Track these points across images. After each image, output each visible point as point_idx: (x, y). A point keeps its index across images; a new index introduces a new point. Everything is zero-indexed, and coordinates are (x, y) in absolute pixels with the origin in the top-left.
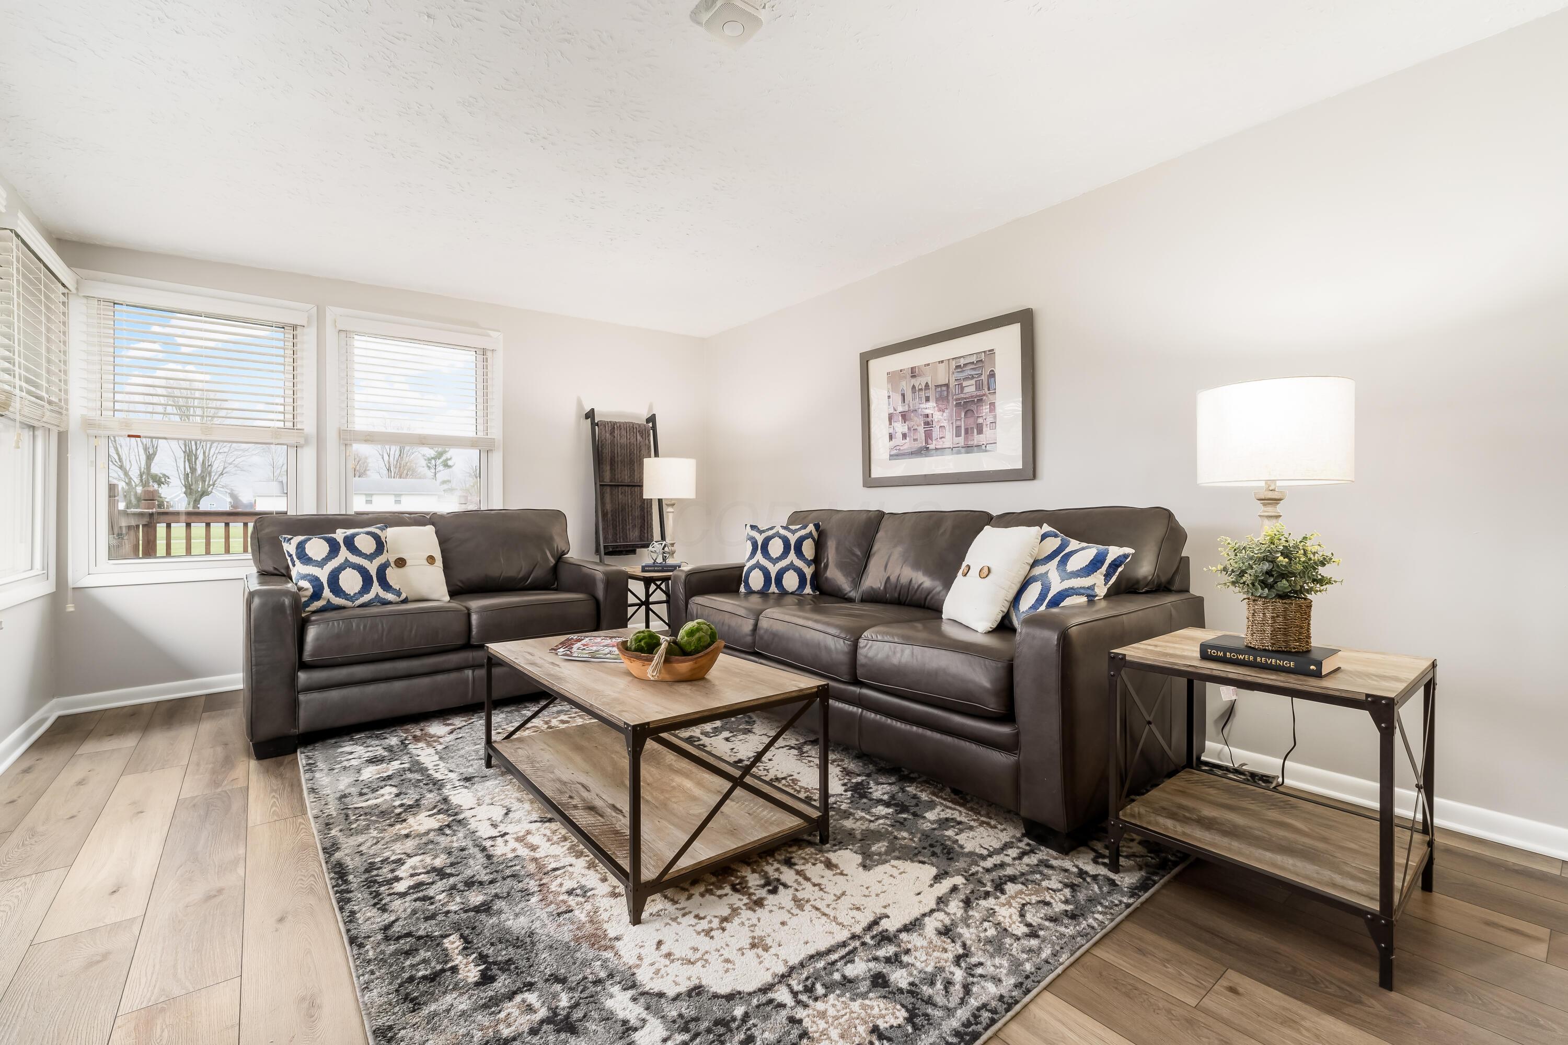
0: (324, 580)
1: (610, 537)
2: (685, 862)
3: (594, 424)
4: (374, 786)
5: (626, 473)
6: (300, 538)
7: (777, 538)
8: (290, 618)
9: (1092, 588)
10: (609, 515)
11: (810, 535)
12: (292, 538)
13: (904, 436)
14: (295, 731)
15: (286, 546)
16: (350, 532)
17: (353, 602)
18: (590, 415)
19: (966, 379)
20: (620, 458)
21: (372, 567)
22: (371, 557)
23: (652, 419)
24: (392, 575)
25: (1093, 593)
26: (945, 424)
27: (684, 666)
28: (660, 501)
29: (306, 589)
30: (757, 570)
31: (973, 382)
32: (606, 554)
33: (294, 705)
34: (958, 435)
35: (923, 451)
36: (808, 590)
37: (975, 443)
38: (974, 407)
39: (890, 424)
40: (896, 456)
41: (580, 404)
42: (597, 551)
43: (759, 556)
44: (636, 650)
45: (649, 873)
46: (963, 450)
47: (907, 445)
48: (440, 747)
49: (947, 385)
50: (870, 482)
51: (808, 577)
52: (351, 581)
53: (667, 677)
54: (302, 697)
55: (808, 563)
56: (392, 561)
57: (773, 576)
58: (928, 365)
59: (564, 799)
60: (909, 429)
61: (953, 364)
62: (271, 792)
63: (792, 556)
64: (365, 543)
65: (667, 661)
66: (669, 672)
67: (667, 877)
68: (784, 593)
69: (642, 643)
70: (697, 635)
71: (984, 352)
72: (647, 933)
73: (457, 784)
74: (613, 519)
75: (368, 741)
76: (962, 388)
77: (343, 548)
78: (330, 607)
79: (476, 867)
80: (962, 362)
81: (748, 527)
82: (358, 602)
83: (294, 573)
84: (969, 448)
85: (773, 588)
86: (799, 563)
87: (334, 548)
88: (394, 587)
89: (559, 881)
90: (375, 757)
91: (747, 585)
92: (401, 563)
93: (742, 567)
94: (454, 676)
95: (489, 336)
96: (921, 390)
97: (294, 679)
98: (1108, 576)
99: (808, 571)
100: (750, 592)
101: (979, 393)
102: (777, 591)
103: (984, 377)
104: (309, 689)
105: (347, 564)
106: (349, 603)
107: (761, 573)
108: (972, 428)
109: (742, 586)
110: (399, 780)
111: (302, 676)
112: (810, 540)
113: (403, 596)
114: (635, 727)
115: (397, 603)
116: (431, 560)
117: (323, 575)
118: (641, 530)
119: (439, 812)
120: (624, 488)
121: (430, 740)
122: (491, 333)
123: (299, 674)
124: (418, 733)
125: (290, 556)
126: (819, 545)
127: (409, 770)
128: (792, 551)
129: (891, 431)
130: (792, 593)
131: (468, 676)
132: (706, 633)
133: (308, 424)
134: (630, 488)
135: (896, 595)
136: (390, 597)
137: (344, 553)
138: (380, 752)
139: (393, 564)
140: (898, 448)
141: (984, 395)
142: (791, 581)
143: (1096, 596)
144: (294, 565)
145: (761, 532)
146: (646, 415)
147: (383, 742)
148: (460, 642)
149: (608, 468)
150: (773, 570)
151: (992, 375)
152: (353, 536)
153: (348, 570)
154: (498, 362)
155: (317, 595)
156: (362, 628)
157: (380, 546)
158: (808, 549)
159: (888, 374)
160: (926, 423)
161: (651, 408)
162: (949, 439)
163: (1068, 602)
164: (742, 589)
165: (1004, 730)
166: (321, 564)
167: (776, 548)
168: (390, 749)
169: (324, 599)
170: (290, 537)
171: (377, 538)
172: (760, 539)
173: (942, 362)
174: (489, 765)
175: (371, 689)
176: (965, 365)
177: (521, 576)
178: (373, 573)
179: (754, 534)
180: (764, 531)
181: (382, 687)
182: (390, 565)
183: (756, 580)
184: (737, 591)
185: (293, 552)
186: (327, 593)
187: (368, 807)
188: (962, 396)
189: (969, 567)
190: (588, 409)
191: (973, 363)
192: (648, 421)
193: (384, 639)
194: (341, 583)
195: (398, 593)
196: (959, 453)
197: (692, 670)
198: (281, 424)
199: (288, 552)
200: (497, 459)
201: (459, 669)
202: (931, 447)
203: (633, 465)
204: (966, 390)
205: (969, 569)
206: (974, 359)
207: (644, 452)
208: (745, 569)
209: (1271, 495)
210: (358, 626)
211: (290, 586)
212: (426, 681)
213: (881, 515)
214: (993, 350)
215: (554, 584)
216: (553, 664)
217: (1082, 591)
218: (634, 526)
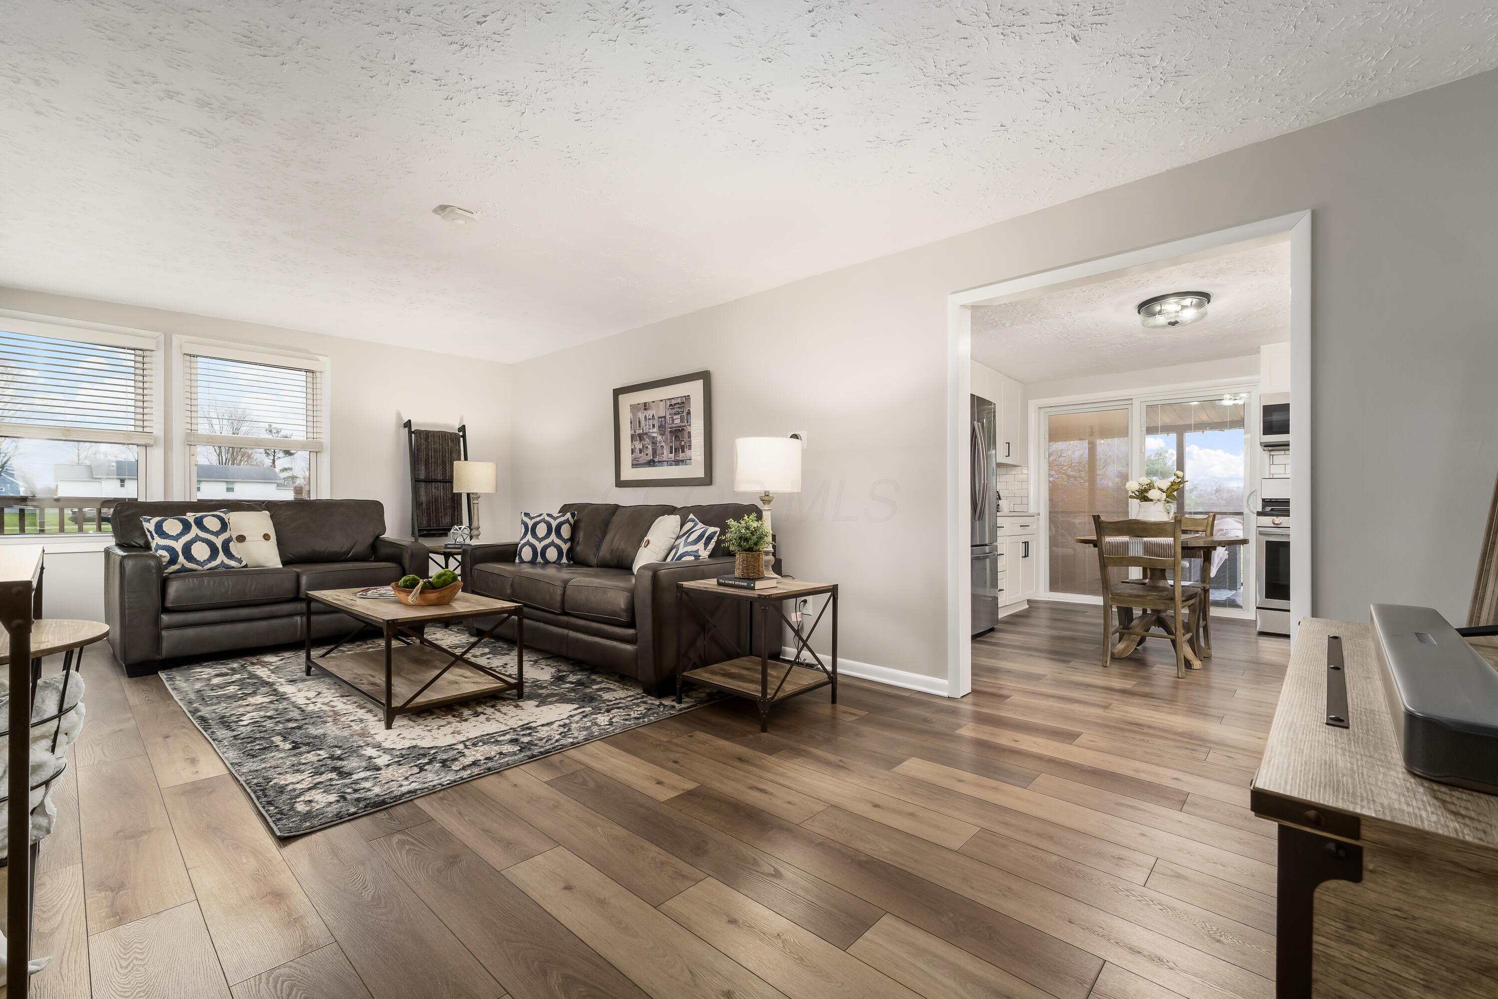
0: (179, 550)
1: (425, 522)
2: (420, 700)
3: (410, 432)
4: (221, 686)
5: (439, 471)
6: (158, 519)
7: (543, 523)
8: (155, 575)
9: (697, 551)
10: (424, 505)
11: (567, 521)
12: (151, 519)
13: (641, 451)
14: (158, 657)
15: (146, 525)
16: (199, 514)
17: (203, 567)
18: (408, 424)
19: (675, 414)
20: (433, 460)
21: (218, 542)
22: (217, 534)
23: (463, 429)
24: (234, 547)
25: (697, 554)
26: (663, 444)
27: (432, 596)
28: (468, 495)
29: (165, 557)
30: (527, 546)
31: (679, 416)
32: (421, 536)
33: (158, 639)
34: (671, 453)
35: (651, 463)
36: (564, 560)
37: (680, 458)
38: (679, 434)
39: (632, 442)
40: (634, 466)
41: (399, 416)
42: (413, 534)
43: (529, 536)
44: (403, 587)
45: (396, 703)
46: (674, 463)
47: (644, 458)
48: (272, 667)
49: (665, 417)
50: (620, 483)
51: (565, 552)
52: (201, 551)
53: (423, 603)
54: (164, 633)
55: (565, 541)
56: (234, 537)
57: (539, 551)
58: (654, 402)
59: (356, 681)
60: (643, 446)
61: (668, 403)
62: (142, 692)
63: (553, 536)
64: (212, 523)
65: (422, 592)
66: (424, 600)
67: (408, 706)
68: (547, 562)
69: (408, 583)
70: (443, 578)
71: (685, 396)
72: (393, 733)
73: (284, 683)
74: (427, 508)
75: (215, 666)
76: (673, 420)
77: (194, 527)
78: (184, 569)
79: (295, 714)
80: (673, 402)
81: (523, 513)
82: (207, 567)
83: (153, 545)
84: (677, 462)
85: (539, 559)
86: (558, 541)
87: (187, 527)
88: (236, 556)
89: (347, 717)
90: (221, 673)
91: (520, 557)
92: (241, 539)
93: (517, 545)
94: (285, 621)
95: (318, 360)
96: (649, 419)
97: (157, 620)
98: (706, 544)
99: (565, 547)
100: (522, 561)
101: (682, 424)
102: (542, 561)
103: (685, 414)
104: (169, 627)
105: (197, 539)
106: (199, 568)
107: (530, 549)
108: (679, 448)
109: (517, 558)
110: (241, 684)
111: (165, 618)
112: (567, 525)
113: (244, 563)
114: (388, 621)
115: (239, 568)
116: (266, 537)
117: (178, 546)
118: (452, 518)
119: (270, 695)
120: (437, 483)
121: (264, 665)
122: (319, 357)
123: (162, 616)
124: (255, 661)
125: (150, 532)
126: (574, 528)
127: (248, 678)
128: (553, 533)
129: (633, 447)
130: (554, 563)
131: (297, 621)
132: (449, 576)
133: (156, 427)
134: (442, 484)
135: (616, 562)
136: (233, 563)
137: (195, 531)
138: (225, 670)
139: (234, 540)
140: (637, 459)
141: (685, 426)
142: (552, 554)
143: (700, 556)
144: (153, 539)
145: (531, 518)
146: (457, 426)
147: (227, 666)
148: (291, 596)
149: (423, 467)
150: (539, 546)
151: (689, 413)
152: (202, 518)
153: (199, 543)
154: (326, 382)
155: (173, 561)
156: (212, 584)
157: (224, 526)
158: (566, 531)
159: (631, 406)
160: (653, 443)
161: (462, 419)
162: (666, 455)
163: (684, 559)
164: (517, 561)
165: (631, 631)
166: (176, 538)
167: (541, 530)
168: (233, 669)
169: (180, 564)
170: (149, 518)
171: (222, 520)
172: (530, 523)
173: (662, 401)
174: (308, 672)
175: (219, 629)
176: (675, 404)
177: (343, 550)
178: (219, 546)
179: (526, 519)
180: (533, 518)
181: (228, 628)
182: (232, 540)
183: (527, 554)
184: (514, 561)
185: (152, 529)
186: (181, 559)
187: (218, 695)
188: (673, 425)
189: (648, 542)
190: (406, 420)
191: (678, 403)
192: (460, 430)
193: (230, 593)
194: (193, 552)
195: (240, 561)
196: (671, 465)
197: (438, 598)
198: (132, 428)
199: (148, 530)
200: (325, 458)
201: (290, 615)
202: (656, 460)
203: (445, 465)
204: (676, 422)
205: (648, 543)
206: (679, 401)
207: (455, 455)
208: (520, 545)
209: (766, 498)
210: (209, 583)
211: (151, 552)
212: (263, 624)
213: (617, 507)
214: (689, 396)
215: (372, 557)
216: (352, 600)
217: (692, 553)
218: (446, 514)
